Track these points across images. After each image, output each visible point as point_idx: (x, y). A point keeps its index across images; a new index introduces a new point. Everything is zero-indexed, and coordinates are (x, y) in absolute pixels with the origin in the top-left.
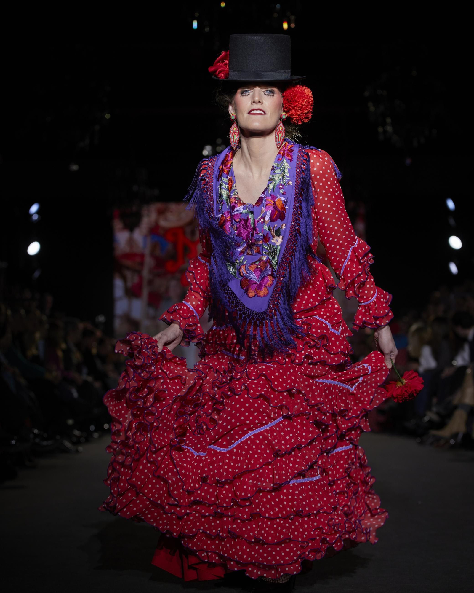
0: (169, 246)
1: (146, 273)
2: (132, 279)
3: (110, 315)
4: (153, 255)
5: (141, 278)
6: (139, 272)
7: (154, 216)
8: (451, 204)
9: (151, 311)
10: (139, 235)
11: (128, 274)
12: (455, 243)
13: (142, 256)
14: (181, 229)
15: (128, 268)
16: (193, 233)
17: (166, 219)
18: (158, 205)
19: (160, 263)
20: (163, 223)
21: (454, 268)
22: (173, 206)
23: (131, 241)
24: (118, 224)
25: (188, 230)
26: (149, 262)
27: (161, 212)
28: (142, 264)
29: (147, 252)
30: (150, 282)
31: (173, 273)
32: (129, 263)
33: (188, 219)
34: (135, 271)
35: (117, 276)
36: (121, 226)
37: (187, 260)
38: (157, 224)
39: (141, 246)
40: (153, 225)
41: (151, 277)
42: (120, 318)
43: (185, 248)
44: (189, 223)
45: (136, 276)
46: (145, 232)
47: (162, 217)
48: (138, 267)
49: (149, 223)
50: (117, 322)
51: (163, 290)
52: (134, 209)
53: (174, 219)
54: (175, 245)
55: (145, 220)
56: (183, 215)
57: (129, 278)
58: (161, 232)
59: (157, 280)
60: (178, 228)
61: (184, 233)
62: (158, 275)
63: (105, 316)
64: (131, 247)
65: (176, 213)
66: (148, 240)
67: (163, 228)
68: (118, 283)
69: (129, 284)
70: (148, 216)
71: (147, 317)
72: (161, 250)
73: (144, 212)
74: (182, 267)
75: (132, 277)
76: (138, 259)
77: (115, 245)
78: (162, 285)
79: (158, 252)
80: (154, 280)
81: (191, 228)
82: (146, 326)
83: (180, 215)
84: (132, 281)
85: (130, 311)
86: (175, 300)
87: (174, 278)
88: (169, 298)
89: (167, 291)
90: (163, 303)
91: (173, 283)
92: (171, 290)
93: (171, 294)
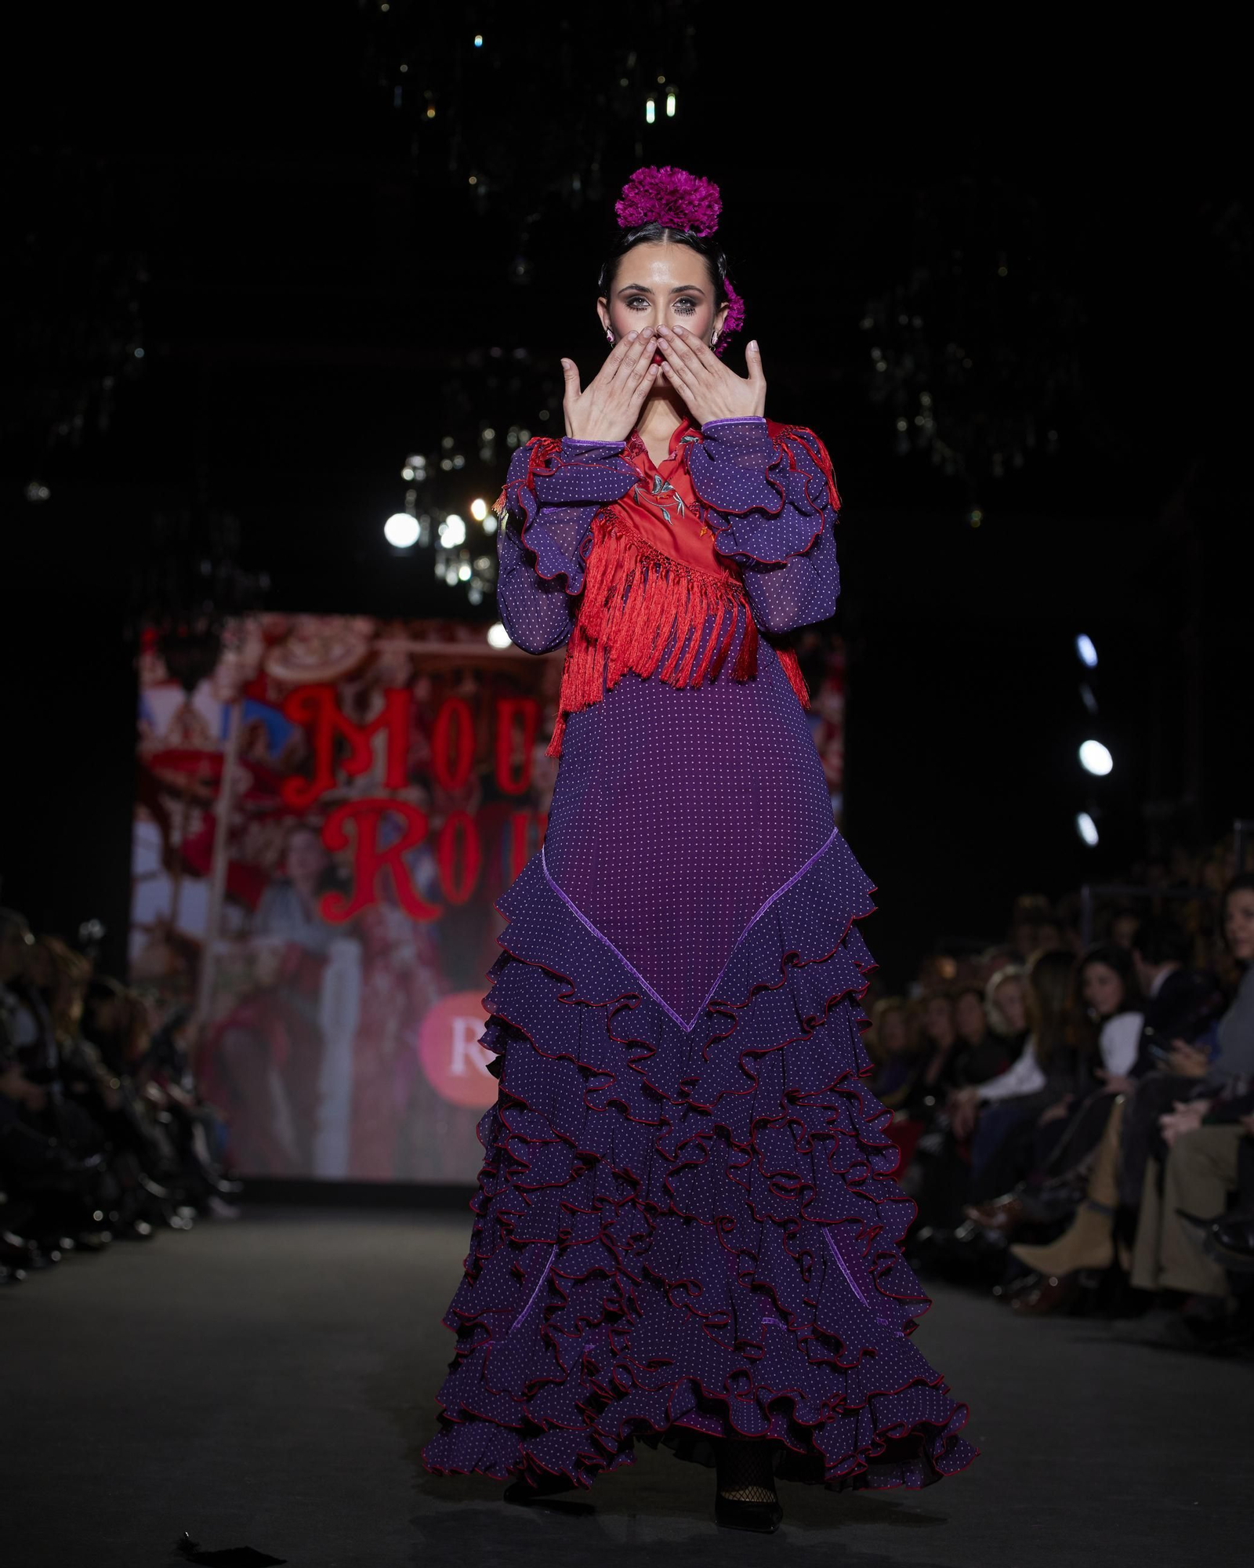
0: (295, 736)
1: (223, 808)
2: (187, 824)
3: (120, 922)
4: (244, 759)
5: (210, 821)
6: (206, 806)
7: (253, 649)
8: (1087, 651)
9: (235, 916)
10: (208, 701)
11: (175, 808)
12: (1096, 758)
13: (217, 759)
14: (330, 688)
15: (176, 793)
16: (362, 702)
17: (286, 661)
18: (268, 619)
19: (264, 781)
20: (278, 670)
21: (1088, 830)
22: (309, 624)
23: (186, 717)
24: (151, 668)
25: (349, 692)
26: (235, 776)
27: (273, 640)
28: (215, 782)
29: (230, 748)
30: (236, 835)
31: (300, 813)
32: (179, 779)
33: (350, 662)
34: (195, 801)
35: (142, 812)
36: (160, 672)
37: (342, 776)
38: (262, 673)
39: (214, 728)
40: (250, 674)
41: (238, 819)
42: (147, 929)
43: (339, 744)
44: (353, 675)
45: (196, 814)
46: (226, 692)
47: (276, 653)
48: (203, 792)
49: (240, 666)
50: (138, 942)
51: (270, 857)
52: (201, 625)
53: (311, 660)
54: (310, 732)
55: (230, 658)
56: (337, 651)
57: (177, 819)
58: (272, 694)
59: (255, 828)
60: (320, 686)
61: (338, 701)
62: (261, 817)
63: (103, 921)
64: (186, 733)
65: (316, 643)
66: (236, 715)
67: (280, 685)
68: (146, 833)
69: (176, 837)
70: (239, 649)
71: (223, 931)
72: (270, 746)
73: (228, 636)
74: (329, 795)
75: (187, 818)
76: (204, 769)
77: (143, 726)
78: (268, 844)
79: (260, 749)
80: (246, 829)
81: (357, 686)
82: (218, 959)
83: (328, 650)
84: (185, 829)
85: (174, 914)
86: (304, 887)
87: (302, 826)
88: (287, 883)
89: (282, 862)
90: (268, 896)
91: (299, 840)
92: (294, 860)
93: (295, 871)
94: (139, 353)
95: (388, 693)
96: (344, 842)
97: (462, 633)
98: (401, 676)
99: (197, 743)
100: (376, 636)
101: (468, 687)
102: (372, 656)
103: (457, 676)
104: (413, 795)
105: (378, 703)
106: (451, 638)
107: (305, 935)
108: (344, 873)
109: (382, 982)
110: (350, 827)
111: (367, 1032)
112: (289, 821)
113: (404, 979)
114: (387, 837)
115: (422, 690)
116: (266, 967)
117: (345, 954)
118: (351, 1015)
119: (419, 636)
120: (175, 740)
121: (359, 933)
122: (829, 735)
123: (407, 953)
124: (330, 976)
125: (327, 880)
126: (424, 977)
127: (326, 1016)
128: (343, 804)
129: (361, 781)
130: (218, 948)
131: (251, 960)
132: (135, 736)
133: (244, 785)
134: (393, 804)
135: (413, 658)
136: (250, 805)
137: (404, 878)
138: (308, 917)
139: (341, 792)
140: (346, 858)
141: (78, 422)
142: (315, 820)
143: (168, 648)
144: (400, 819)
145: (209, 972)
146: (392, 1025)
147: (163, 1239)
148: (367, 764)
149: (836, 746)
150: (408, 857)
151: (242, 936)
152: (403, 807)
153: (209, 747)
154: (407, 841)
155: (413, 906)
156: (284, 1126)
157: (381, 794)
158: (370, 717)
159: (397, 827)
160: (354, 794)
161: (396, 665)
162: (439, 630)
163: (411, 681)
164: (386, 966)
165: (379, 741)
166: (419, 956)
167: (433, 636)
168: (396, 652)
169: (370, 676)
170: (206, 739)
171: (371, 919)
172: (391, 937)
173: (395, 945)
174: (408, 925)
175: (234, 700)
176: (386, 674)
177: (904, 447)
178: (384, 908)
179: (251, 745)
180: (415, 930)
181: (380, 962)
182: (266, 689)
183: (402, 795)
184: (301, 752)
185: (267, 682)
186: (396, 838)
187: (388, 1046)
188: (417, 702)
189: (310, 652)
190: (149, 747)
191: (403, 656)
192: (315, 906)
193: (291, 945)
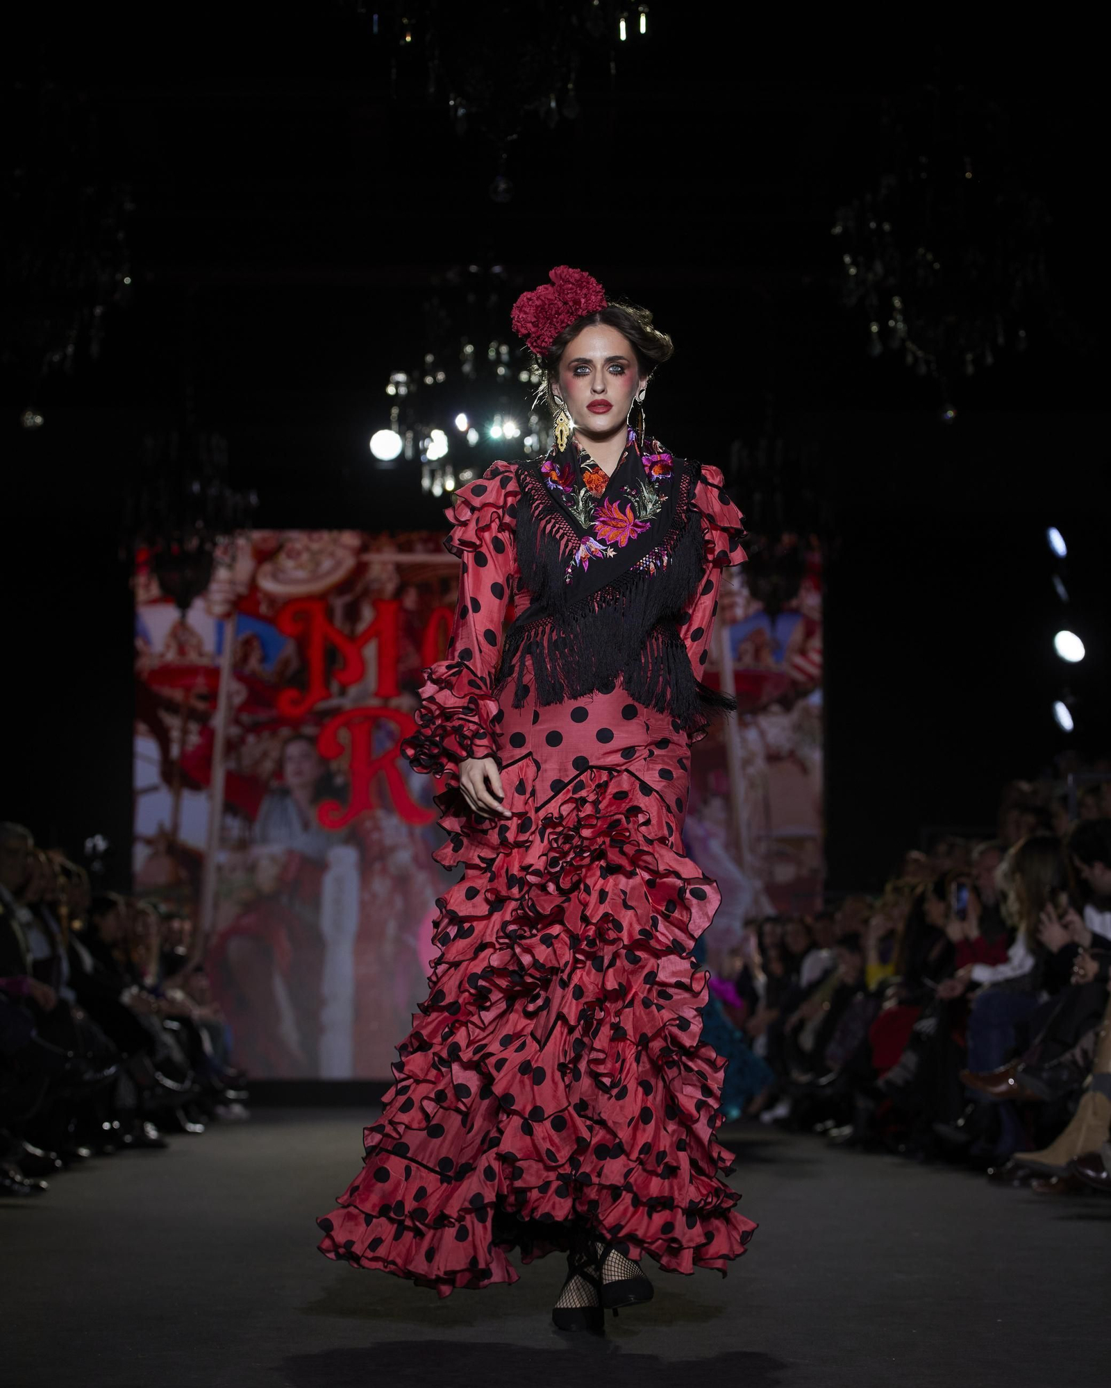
0: (289, 648)
1: (219, 721)
2: (185, 737)
3: (123, 836)
4: (239, 673)
5: (208, 734)
6: (203, 719)
7: (245, 565)
8: (1058, 542)
9: (235, 826)
10: (202, 618)
11: (173, 722)
12: (1070, 646)
13: (213, 674)
14: (322, 598)
15: (173, 708)
16: (352, 613)
17: (275, 577)
18: (257, 535)
19: (258, 693)
20: (268, 585)
21: (1064, 717)
22: (298, 539)
23: (181, 631)
24: (146, 587)
25: (339, 603)
26: (231, 690)
27: (263, 556)
28: (211, 697)
29: (225, 662)
30: (232, 747)
31: (296, 724)
32: (177, 695)
33: (339, 575)
34: (192, 715)
35: (142, 727)
36: (155, 590)
37: (335, 687)
38: (253, 586)
39: (209, 645)
40: (242, 590)
41: (235, 731)
42: (149, 842)
43: (331, 655)
44: (343, 587)
45: (194, 727)
46: (219, 609)
47: (267, 567)
48: (201, 706)
49: (232, 582)
50: (141, 853)
51: (268, 766)
52: (193, 543)
53: (301, 574)
54: (303, 645)
55: (222, 574)
56: (327, 564)
57: (175, 734)
58: (263, 609)
59: (251, 739)
60: (310, 598)
61: (329, 613)
62: (256, 728)
63: (106, 836)
64: (182, 651)
65: (305, 557)
66: (229, 629)
67: (272, 599)
68: (146, 748)
69: (175, 751)
70: (230, 567)
71: (223, 841)
72: (264, 659)
73: (218, 553)
74: (322, 705)
75: (185, 732)
76: (200, 683)
77: (139, 643)
78: (265, 754)
79: (254, 663)
80: (242, 740)
81: (347, 598)
82: (220, 868)
83: (318, 564)
84: (183, 742)
85: (176, 826)
86: (301, 796)
87: (298, 736)
88: (285, 792)
89: (279, 773)
90: (266, 805)
91: (295, 749)
92: (290, 769)
93: (291, 779)
94: (127, 281)
95: (376, 604)
96: (340, 750)
98: (390, 587)
99: (193, 657)
100: (364, 549)
102: (361, 569)
103: (445, 586)
104: (405, 702)
105: (368, 614)
106: (438, 550)
107: (303, 842)
108: (339, 780)
109: (380, 886)
110: (344, 736)
111: (367, 934)
112: (285, 732)
113: (402, 882)
114: (382, 744)
115: (410, 601)
116: (267, 875)
117: (344, 859)
118: (351, 921)
119: (406, 548)
120: (171, 656)
121: (357, 838)
122: (809, 634)
123: (403, 857)
124: (328, 880)
125: (323, 789)
126: (421, 878)
127: (327, 923)
128: (336, 712)
129: (353, 691)
130: (221, 857)
131: (252, 868)
132: (134, 654)
133: (238, 700)
134: (383, 712)
135: (399, 567)
136: (245, 718)
137: (399, 784)
138: (306, 826)
139: (334, 702)
140: (341, 764)
141: (70, 350)
142: (309, 730)
143: (161, 566)
144: (393, 726)
145: (211, 881)
146: (391, 928)
147: (176, 1143)
148: (360, 675)
149: (816, 642)
151: (243, 845)
152: (396, 714)
153: (205, 661)
155: (408, 812)
156: (289, 1029)
157: (374, 702)
158: (361, 627)
159: (390, 735)
160: (347, 703)
161: (384, 576)
162: (425, 541)
163: (400, 592)
164: (384, 871)
165: (370, 651)
166: (416, 859)
167: (419, 547)
168: (384, 564)
169: (359, 588)
170: (201, 654)
171: (368, 824)
172: (388, 841)
173: (393, 849)
174: (404, 830)
175: (228, 615)
176: (375, 586)
177: (877, 349)
178: (380, 813)
179: (245, 658)
180: (411, 834)
181: (377, 866)
182: (258, 603)
183: (395, 702)
184: (295, 664)
185: (260, 595)
186: (389, 745)
187: (389, 948)
188: (406, 611)
189: (300, 566)
190: (146, 664)
191: (390, 568)
192: (313, 814)
193: (290, 853)
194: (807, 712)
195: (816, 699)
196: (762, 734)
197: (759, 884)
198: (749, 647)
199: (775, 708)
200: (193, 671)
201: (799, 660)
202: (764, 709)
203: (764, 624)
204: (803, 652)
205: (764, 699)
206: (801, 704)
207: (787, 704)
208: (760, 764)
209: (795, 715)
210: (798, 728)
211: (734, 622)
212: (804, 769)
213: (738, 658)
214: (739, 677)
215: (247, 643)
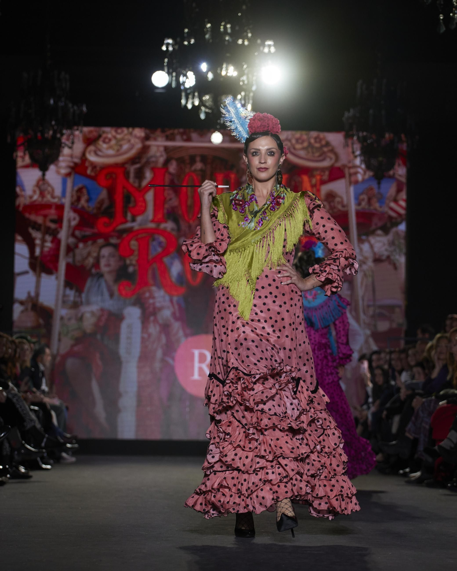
0: (104, 194)
1: (63, 235)
2: (43, 244)
4: (74, 209)
5: (57, 242)
6: (54, 234)
7: (79, 147)
9: (71, 294)
10: (54, 176)
11: (37, 235)
14: (121, 167)
15: (37, 227)
16: (140, 175)
17: (96, 154)
18: (86, 129)
19: (85, 219)
20: (92, 158)
22: (109, 132)
23: (42, 184)
24: (22, 158)
25: (132, 169)
26: (70, 217)
27: (89, 141)
28: (59, 221)
29: (67, 202)
30: (70, 249)
31: (106, 237)
32: (39, 219)
33: (132, 153)
34: (48, 231)
35: (19, 238)
36: (27, 160)
37: (129, 216)
38: (83, 158)
39: (58, 192)
40: (77, 160)
41: (71, 240)
42: (22, 303)
43: (127, 199)
44: (133, 160)
45: (49, 238)
46: (63, 171)
47: (92, 148)
48: (53, 226)
49: (71, 156)
50: (17, 309)
51: (91, 261)
52: (50, 133)
53: (111, 152)
54: (111, 192)
55: (66, 151)
56: (125, 147)
57: (38, 242)
58: (89, 172)
59: (81, 245)
60: (116, 166)
61: (127, 174)
62: (84, 239)
64: (42, 194)
65: (113, 142)
66: (69, 182)
67: (94, 166)
68: (21, 249)
69: (38, 251)
70: (70, 148)
72: (88, 201)
73: (64, 139)
74: (122, 227)
75: (43, 241)
76: (53, 213)
77: (18, 189)
78: (89, 254)
79: (83, 202)
80: (77, 246)
81: (138, 166)
82: (62, 318)
83: (121, 146)
84: (42, 247)
85: (37, 294)
86: (109, 278)
87: (108, 244)
88: (100, 276)
89: (97, 265)
90: (89, 283)
91: (106, 251)
92: (103, 262)
93: (104, 269)
95: (153, 169)
96: (132, 252)
97: (194, 135)
98: (161, 160)
99: (48, 198)
100: (147, 138)
101: (199, 166)
102: (145, 149)
103: (193, 160)
104: (169, 226)
105: (149, 175)
106: (189, 140)
107: (110, 304)
108: (131, 269)
109: (153, 330)
110: (134, 244)
111: (145, 358)
112: (101, 241)
113: (166, 328)
114: (155, 249)
115: (173, 168)
116: (89, 322)
117: (133, 314)
118: (137, 350)
119: (171, 138)
120: (35, 197)
121: (140, 303)
122: (399, 191)
123: (167, 313)
124: (124, 326)
125: (121, 274)
126: (176, 325)
127: (122, 351)
128: (130, 230)
129: (139, 219)
130: (63, 312)
131: (81, 319)
132: (16, 196)
133: (74, 223)
134: (157, 231)
135: (166, 148)
136: (77, 233)
137: (165, 271)
138: (112, 295)
139: (129, 225)
140: (132, 260)
142: (113, 241)
143: (31, 146)
144: (162, 239)
145: (57, 325)
146: (159, 354)
148: (143, 211)
149: (403, 195)
150: (166, 260)
151: (76, 305)
152: (163, 232)
153: (56, 200)
154: (166, 252)
155: (169, 288)
156: (100, 410)
157: (152, 225)
158: (144, 183)
159: (160, 243)
160: (136, 226)
161: (158, 154)
162: (182, 134)
163: (167, 162)
164: (156, 321)
165: (150, 196)
166: (174, 314)
167: (178, 137)
168: (158, 146)
169: (144, 160)
170: (53, 197)
171: (147, 295)
172: (158, 305)
173: (160, 309)
174: (167, 298)
175: (69, 175)
176: (153, 159)
177: (443, 29)
178: (154, 288)
179: (79, 199)
180: (171, 301)
181: (152, 318)
182: (86, 168)
183: (163, 226)
184: (106, 204)
185: (87, 164)
186: (160, 250)
187: (157, 365)
188: (170, 174)
189: (111, 147)
190: (21, 202)
191: (162, 149)
192: (115, 288)
193: (102, 310)
194: (397, 234)
195: (402, 227)
196: (372, 247)
197: (368, 332)
198: (365, 197)
199: (379, 232)
200: (48, 206)
201: (393, 205)
202: (373, 233)
203: (374, 184)
204: (396, 201)
205: (373, 227)
206: (394, 230)
207: (386, 230)
208: (370, 263)
209: (390, 237)
210: (392, 243)
211: (356, 182)
212: (395, 268)
213: (359, 204)
214: (359, 214)
215: (80, 190)
